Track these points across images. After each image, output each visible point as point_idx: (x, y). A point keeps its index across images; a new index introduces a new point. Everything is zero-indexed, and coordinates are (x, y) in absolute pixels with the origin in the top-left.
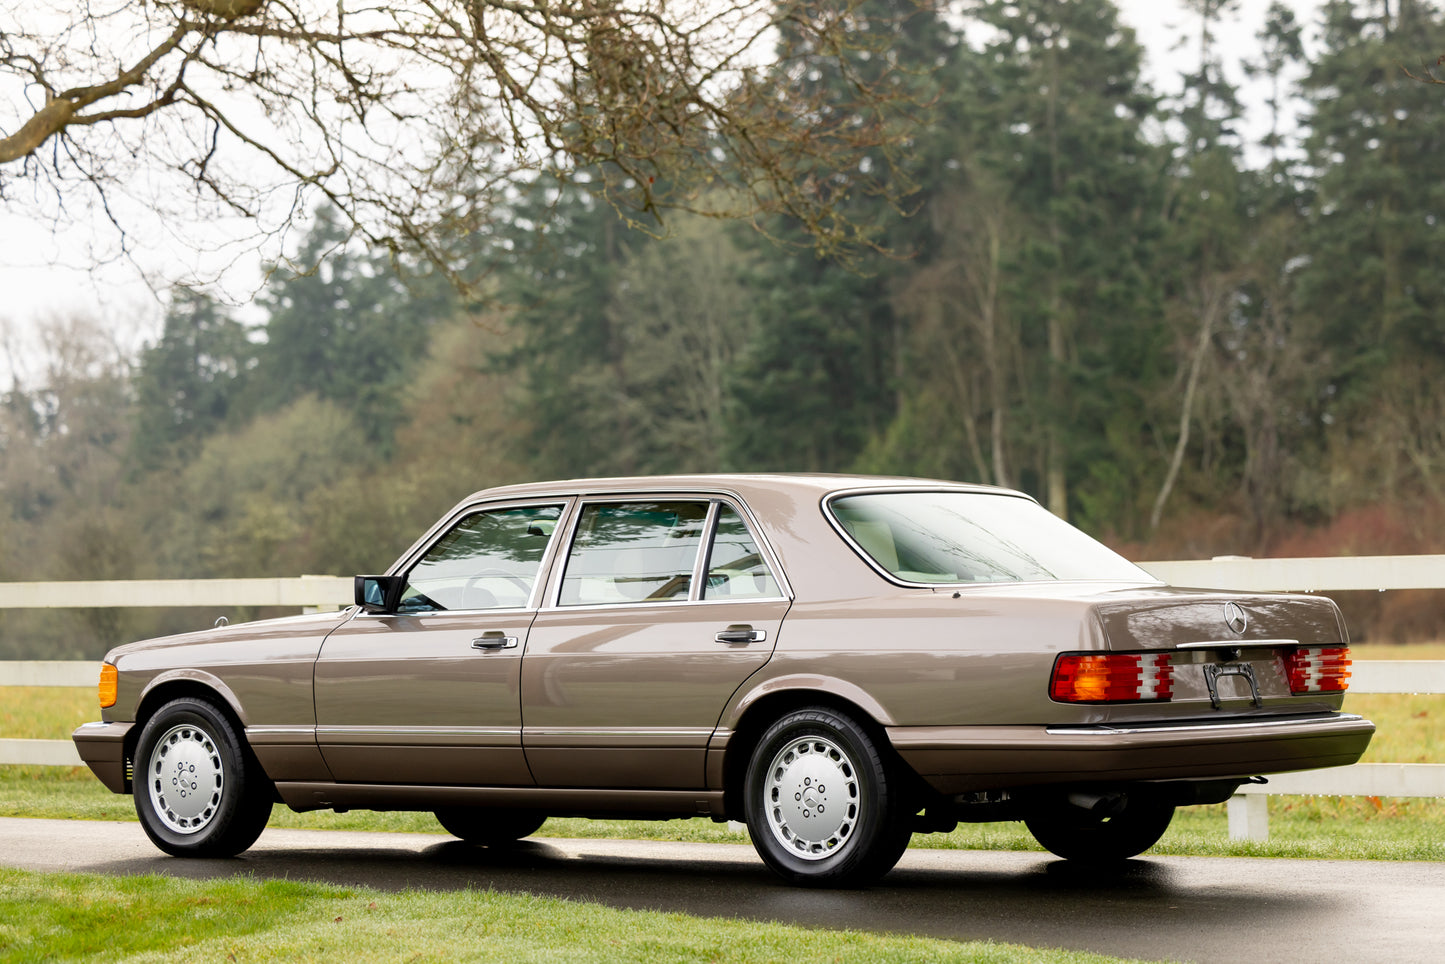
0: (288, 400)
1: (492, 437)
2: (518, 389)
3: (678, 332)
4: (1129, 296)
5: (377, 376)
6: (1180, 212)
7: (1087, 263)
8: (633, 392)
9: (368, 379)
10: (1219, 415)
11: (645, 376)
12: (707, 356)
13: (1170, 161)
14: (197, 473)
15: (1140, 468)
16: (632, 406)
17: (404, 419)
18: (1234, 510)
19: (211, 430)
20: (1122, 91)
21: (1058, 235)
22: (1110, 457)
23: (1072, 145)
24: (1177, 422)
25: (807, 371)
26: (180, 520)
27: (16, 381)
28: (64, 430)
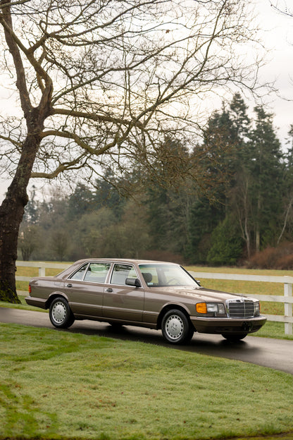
0: (100, 207)
1: (141, 218)
2: (147, 208)
3: (180, 198)
4: (275, 196)
6: (287, 178)
7: (267, 188)
8: (171, 210)
9: (116, 204)
11: (173, 207)
12: (186, 203)
13: (285, 167)
14: (80, 221)
15: (275, 232)
16: (171, 213)
17: (124, 213)
19: (84, 213)
20: (275, 153)
21: (261, 182)
22: (270, 229)
23: (264, 164)
24: (284, 222)
26: (77, 231)
28: (54, 211)
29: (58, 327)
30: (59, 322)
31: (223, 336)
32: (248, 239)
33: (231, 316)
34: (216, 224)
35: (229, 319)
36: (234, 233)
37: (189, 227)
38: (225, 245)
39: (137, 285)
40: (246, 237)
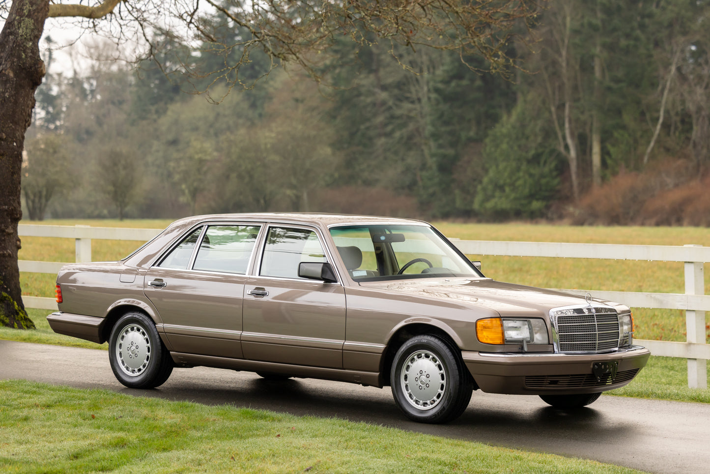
1: (313, 109)
2: (326, 86)
4: (636, 47)
5: (254, 76)
6: (662, 4)
7: (615, 30)
8: (384, 88)
9: (251, 77)
10: (679, 108)
11: (390, 81)
12: (421, 71)
14: (165, 121)
15: (639, 134)
16: (383, 95)
17: (269, 97)
18: (686, 157)
19: (172, 100)
21: (600, 15)
22: (624, 127)
24: (658, 111)
25: (472, 80)
26: (156, 145)
27: (75, 73)
28: (99, 97)
29: (131, 386)
30: (135, 376)
31: (544, 398)
32: (573, 153)
33: (563, 348)
34: (495, 119)
35: (559, 355)
36: (539, 139)
37: (429, 129)
38: (518, 169)
39: (327, 277)
40: (567, 147)
